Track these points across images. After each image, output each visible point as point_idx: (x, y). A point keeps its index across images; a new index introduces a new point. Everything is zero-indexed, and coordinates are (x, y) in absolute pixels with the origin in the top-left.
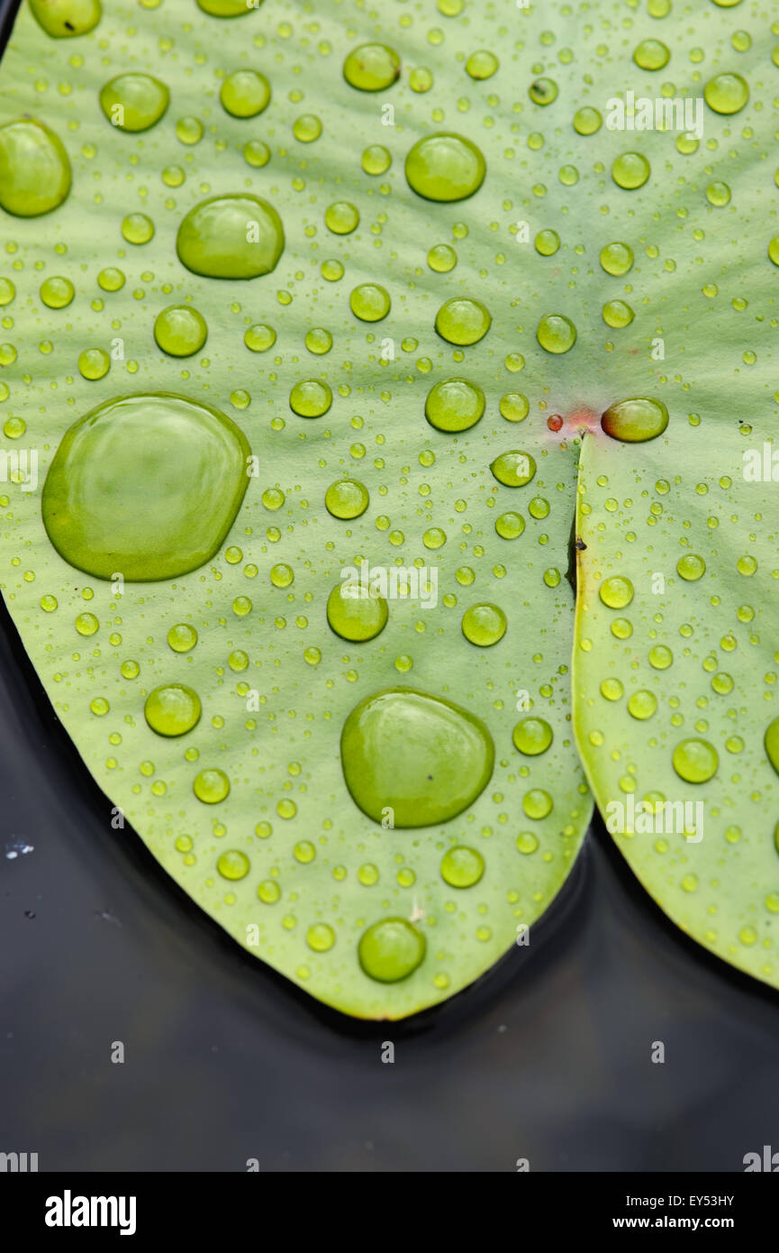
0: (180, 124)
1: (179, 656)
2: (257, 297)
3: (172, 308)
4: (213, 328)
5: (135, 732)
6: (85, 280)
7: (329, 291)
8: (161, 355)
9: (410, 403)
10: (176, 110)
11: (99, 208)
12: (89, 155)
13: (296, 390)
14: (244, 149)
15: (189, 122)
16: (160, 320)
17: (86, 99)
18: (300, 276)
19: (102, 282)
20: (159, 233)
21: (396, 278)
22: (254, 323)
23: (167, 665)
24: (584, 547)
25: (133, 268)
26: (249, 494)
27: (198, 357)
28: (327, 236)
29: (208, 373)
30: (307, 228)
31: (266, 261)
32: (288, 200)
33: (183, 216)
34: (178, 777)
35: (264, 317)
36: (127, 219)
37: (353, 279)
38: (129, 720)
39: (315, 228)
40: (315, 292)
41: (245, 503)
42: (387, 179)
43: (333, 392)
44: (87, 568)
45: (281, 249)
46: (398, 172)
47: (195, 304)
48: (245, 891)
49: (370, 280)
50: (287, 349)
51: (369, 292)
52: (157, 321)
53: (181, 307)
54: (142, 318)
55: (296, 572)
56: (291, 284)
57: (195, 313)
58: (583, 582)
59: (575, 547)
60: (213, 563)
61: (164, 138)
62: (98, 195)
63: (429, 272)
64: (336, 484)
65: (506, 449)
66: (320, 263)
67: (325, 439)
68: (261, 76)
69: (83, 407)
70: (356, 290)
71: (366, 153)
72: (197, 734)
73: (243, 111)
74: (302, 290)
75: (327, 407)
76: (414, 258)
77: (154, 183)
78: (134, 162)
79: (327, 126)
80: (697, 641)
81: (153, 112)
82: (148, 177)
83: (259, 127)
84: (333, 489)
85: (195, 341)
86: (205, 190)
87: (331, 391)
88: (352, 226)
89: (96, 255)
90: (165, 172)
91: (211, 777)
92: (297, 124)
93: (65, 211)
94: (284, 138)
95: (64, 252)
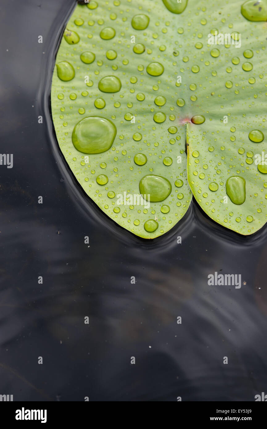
0: (98, 62)
1: (103, 169)
2: (117, 96)
3: (98, 99)
4: (107, 103)
5: (95, 185)
6: (79, 94)
7: (132, 95)
8: (96, 109)
9: (151, 117)
10: (97, 59)
12: (78, 68)
13: (125, 115)
14: (112, 67)
15: (100, 61)
16: (95, 101)
17: (77, 57)
18: (125, 92)
19: (83, 94)
20: (94, 84)
21: (146, 92)
22: (116, 102)
23: (100, 171)
24: (188, 145)
25: (90, 91)
26: (117, 136)
27: (104, 109)
28: (130, 84)
29: (106, 112)
30: (126, 82)
31: (118, 89)
32: (122, 77)
33: (99, 81)
34: (104, 193)
35: (118, 100)
37: (137, 92)
38: (93, 182)
39: (128, 82)
40: (129, 95)
41: (115, 138)
42: (143, 72)
43: (133, 115)
44: (82, 152)
45: (121, 86)
46: (145, 70)
48: (120, 215)
49: (141, 92)
50: (123, 107)
51: (140, 95)
53: (100, 98)
54: (91, 101)
55: (127, 152)
56: (123, 94)
57: (103, 99)
58: (188, 152)
59: (186, 145)
60: (109, 150)
61: (95, 65)
62: (81, 76)
63: (153, 90)
65: (171, 126)
66: (129, 89)
67: (132, 125)
68: (114, 51)
69: (80, 119)
70: (138, 94)
71: (138, 67)
72: (108, 184)
73: (111, 58)
74: (126, 95)
75: (132, 118)
76: (150, 88)
77: (93, 74)
78: (88, 70)
79: (130, 61)
80: (213, 163)
81: (92, 60)
82: (91, 73)
83: (115, 62)
84: (134, 135)
85: (103, 106)
86: (104, 75)
88: (136, 81)
89: (81, 89)
90: (95, 72)
91: (111, 193)
92: (123, 61)
93: (74, 80)
94: (120, 64)
95: (74, 88)
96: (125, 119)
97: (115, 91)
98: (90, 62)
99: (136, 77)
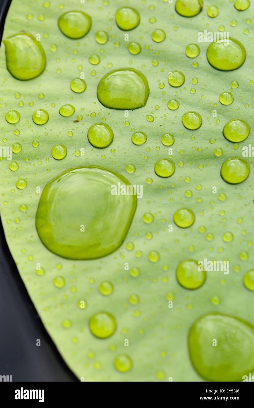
0: (97, 35)
1: (105, 298)
2: (137, 118)
3: (96, 124)
4: (116, 134)
5: (84, 335)
6: (53, 111)
7: (171, 116)
8: (92, 147)
9: (214, 169)
10: (95, 27)
11: (60, 76)
12: (54, 50)
13: (157, 164)
14: (128, 46)
15: (101, 33)
16: (90, 130)
17: (51, 23)
18: (157, 108)
19: (61, 112)
20: (88, 87)
21: (204, 108)
22: (136, 131)
23: (97, 301)
25: (78, 105)
26: (137, 216)
27: (109, 148)
28: (170, 88)
29: (115, 156)
30: (160, 84)
31: (141, 101)
32: (150, 70)
33: (100, 79)
34: (107, 359)
35: (140, 128)
36: (73, 80)
37: (184, 109)
38: (81, 329)
39: (164, 84)
40: (165, 116)
41: (134, 220)
42: (198, 60)
43: (176, 165)
44: (58, 253)
45: (148, 95)
46: (203, 56)
47: (106, 122)
49: (192, 110)
50: (153, 144)
51: (191, 115)
52: (89, 130)
53: (100, 124)
54: (82, 128)
55: (161, 254)
56: (153, 112)
57: (107, 126)
60: (120, 250)
61: (89, 42)
62: (59, 69)
63: (220, 105)
64: (179, 210)
66: (167, 102)
67: (172, 188)
69: (55, 173)
70: (185, 114)
71: (187, 48)
72: (115, 336)
73: (127, 27)
74: (159, 115)
75: (173, 172)
76: (213, 98)
77: (85, 63)
78: (75, 53)
79: (168, 35)
81: (84, 30)
82: (83, 60)
83: (134, 35)
84: (177, 213)
85: (107, 140)
86: (110, 66)
87: (174, 164)
88: (182, 83)
89: (58, 99)
90: (90, 58)
91: (123, 359)
92: (154, 34)
93: (42, 77)
94: (147, 41)
95: (42, 97)
96: (156, 174)
97: (134, 106)
98: (80, 36)
99: (180, 72)
